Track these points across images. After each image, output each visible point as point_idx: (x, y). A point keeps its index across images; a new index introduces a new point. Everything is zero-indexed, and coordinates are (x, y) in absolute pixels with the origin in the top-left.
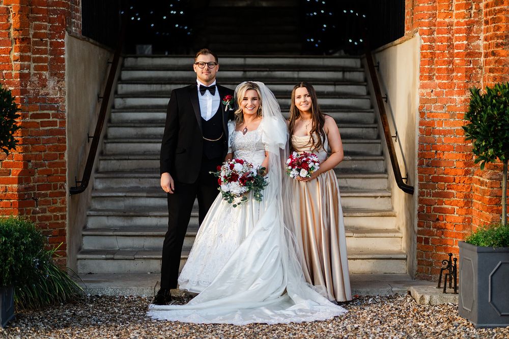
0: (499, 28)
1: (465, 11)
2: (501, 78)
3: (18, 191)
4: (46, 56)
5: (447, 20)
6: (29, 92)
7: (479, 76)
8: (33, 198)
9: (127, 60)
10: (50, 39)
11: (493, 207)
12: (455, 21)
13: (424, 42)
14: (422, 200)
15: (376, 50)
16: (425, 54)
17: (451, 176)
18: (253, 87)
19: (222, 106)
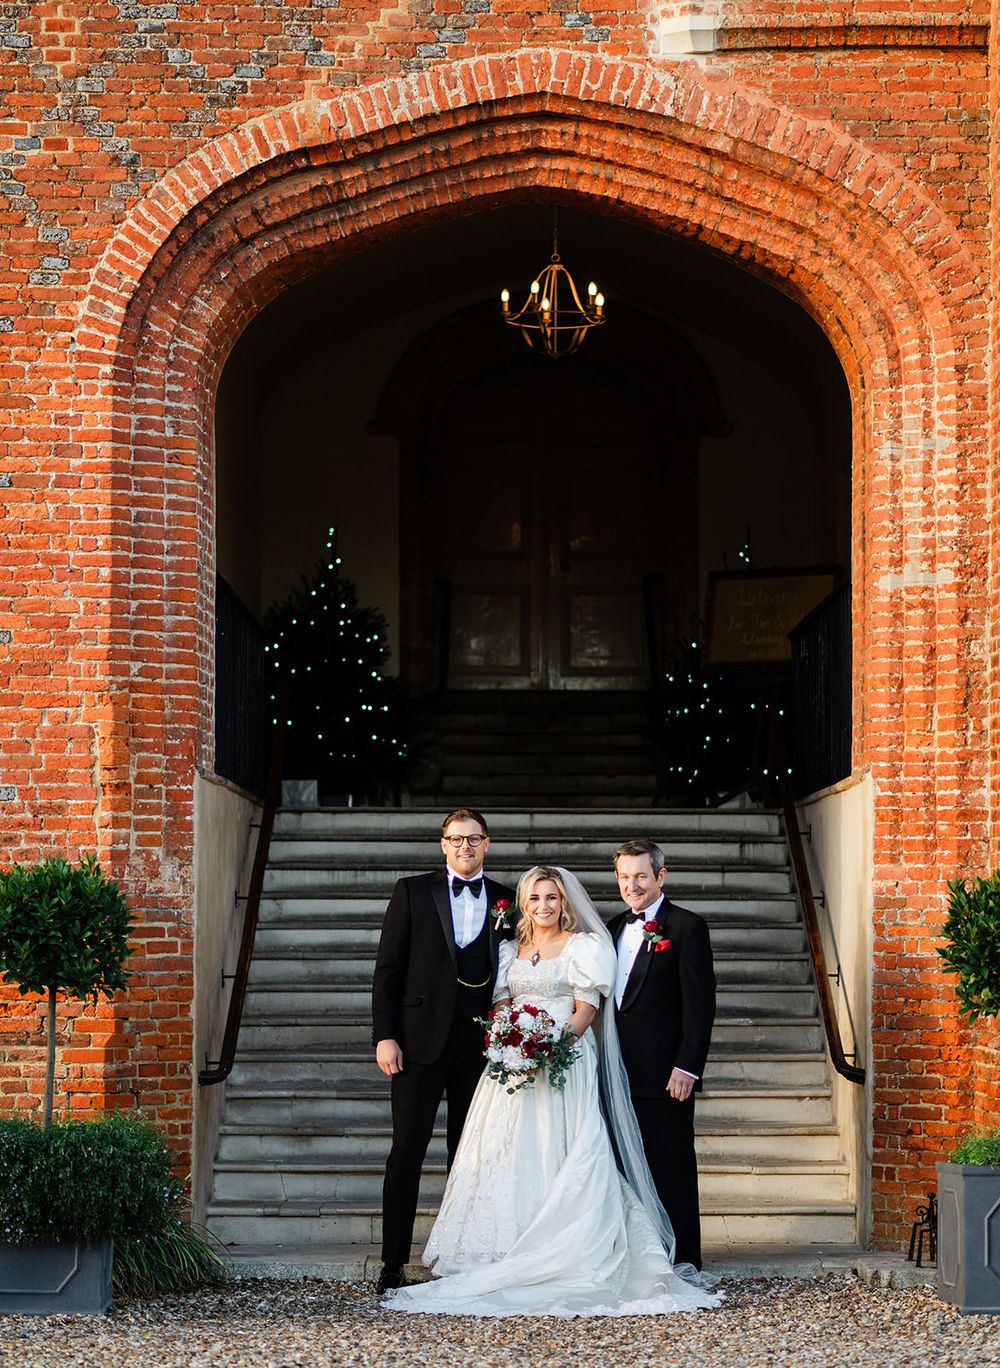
1: (955, 732)
3: (106, 1076)
4: (159, 817)
5: (923, 750)
6: (127, 887)
7: (983, 856)
8: (131, 1091)
9: (278, 818)
10: (166, 785)
12: (939, 751)
14: (881, 1094)
15: (807, 800)
16: (884, 813)
17: (935, 1048)
18: (548, 875)
19: (490, 920)
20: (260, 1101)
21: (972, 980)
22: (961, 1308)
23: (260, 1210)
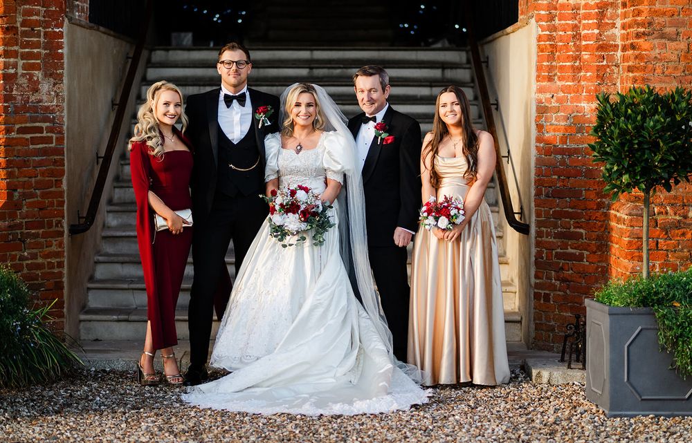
0: (639, 13)
2: (643, 79)
4: (39, 50)
5: (572, 2)
6: (15, 99)
7: (614, 77)
8: (20, 239)
9: (154, 54)
10: (44, 28)
11: (633, 253)
12: (584, 3)
13: (542, 31)
14: (540, 242)
15: (485, 41)
16: (544, 47)
17: (579, 211)
18: (308, 90)
19: (255, 122)
20: (124, 239)
21: (616, 168)
22: (606, 412)
23: (115, 317)
